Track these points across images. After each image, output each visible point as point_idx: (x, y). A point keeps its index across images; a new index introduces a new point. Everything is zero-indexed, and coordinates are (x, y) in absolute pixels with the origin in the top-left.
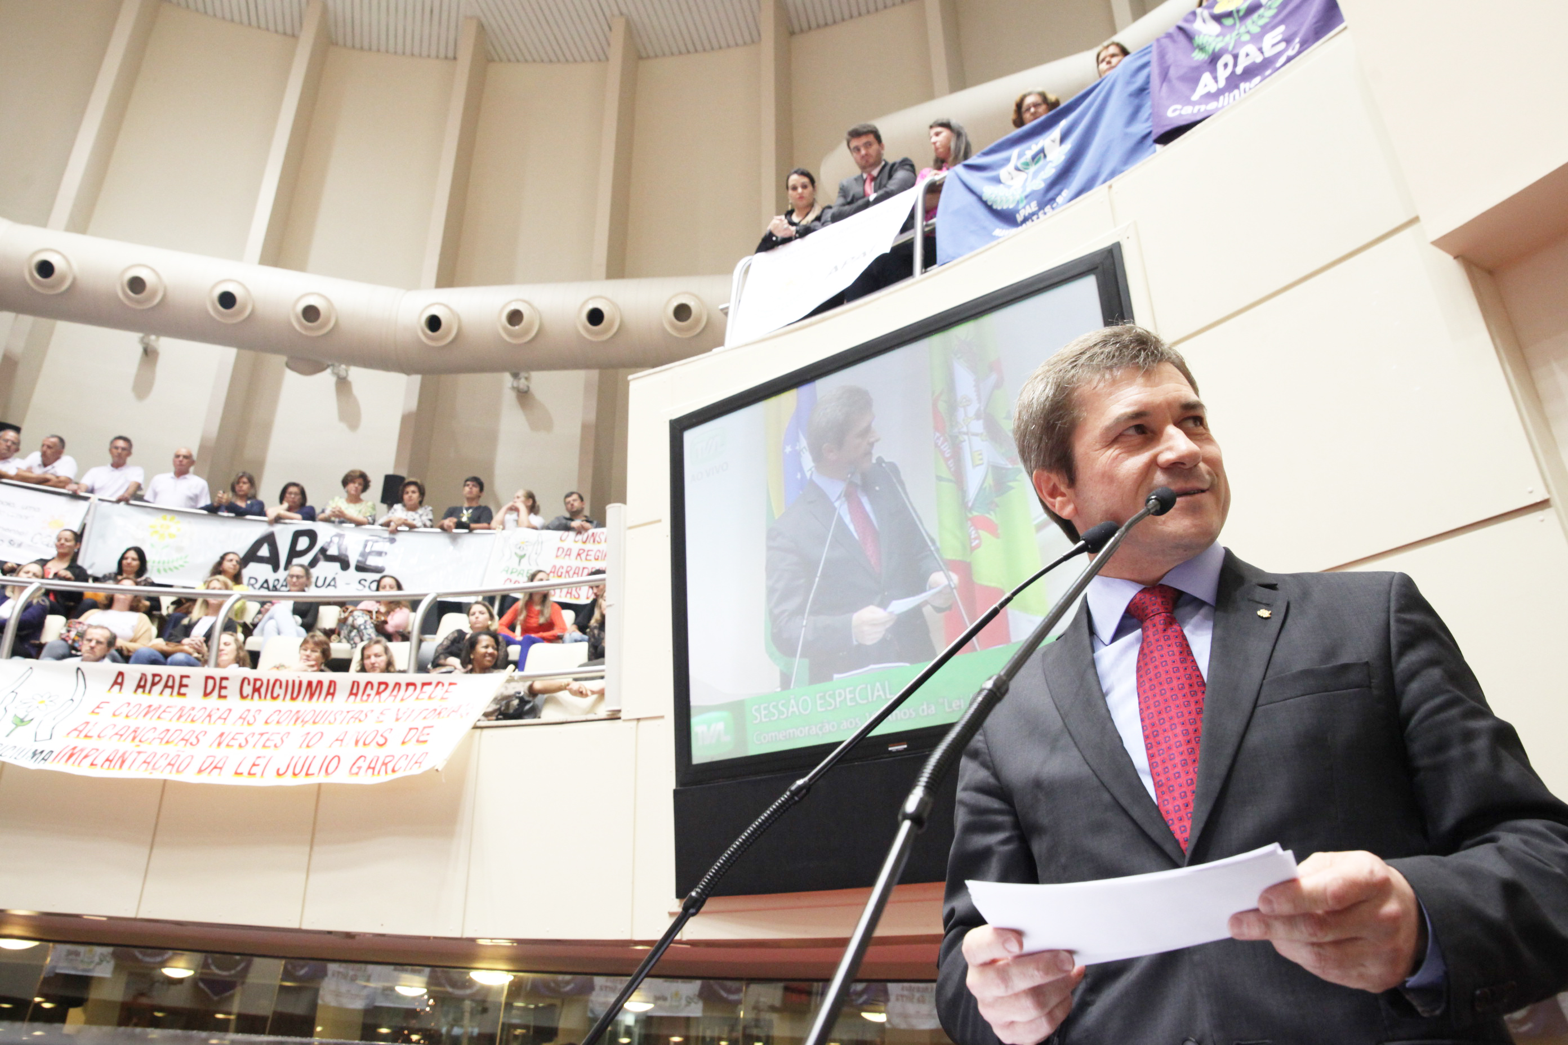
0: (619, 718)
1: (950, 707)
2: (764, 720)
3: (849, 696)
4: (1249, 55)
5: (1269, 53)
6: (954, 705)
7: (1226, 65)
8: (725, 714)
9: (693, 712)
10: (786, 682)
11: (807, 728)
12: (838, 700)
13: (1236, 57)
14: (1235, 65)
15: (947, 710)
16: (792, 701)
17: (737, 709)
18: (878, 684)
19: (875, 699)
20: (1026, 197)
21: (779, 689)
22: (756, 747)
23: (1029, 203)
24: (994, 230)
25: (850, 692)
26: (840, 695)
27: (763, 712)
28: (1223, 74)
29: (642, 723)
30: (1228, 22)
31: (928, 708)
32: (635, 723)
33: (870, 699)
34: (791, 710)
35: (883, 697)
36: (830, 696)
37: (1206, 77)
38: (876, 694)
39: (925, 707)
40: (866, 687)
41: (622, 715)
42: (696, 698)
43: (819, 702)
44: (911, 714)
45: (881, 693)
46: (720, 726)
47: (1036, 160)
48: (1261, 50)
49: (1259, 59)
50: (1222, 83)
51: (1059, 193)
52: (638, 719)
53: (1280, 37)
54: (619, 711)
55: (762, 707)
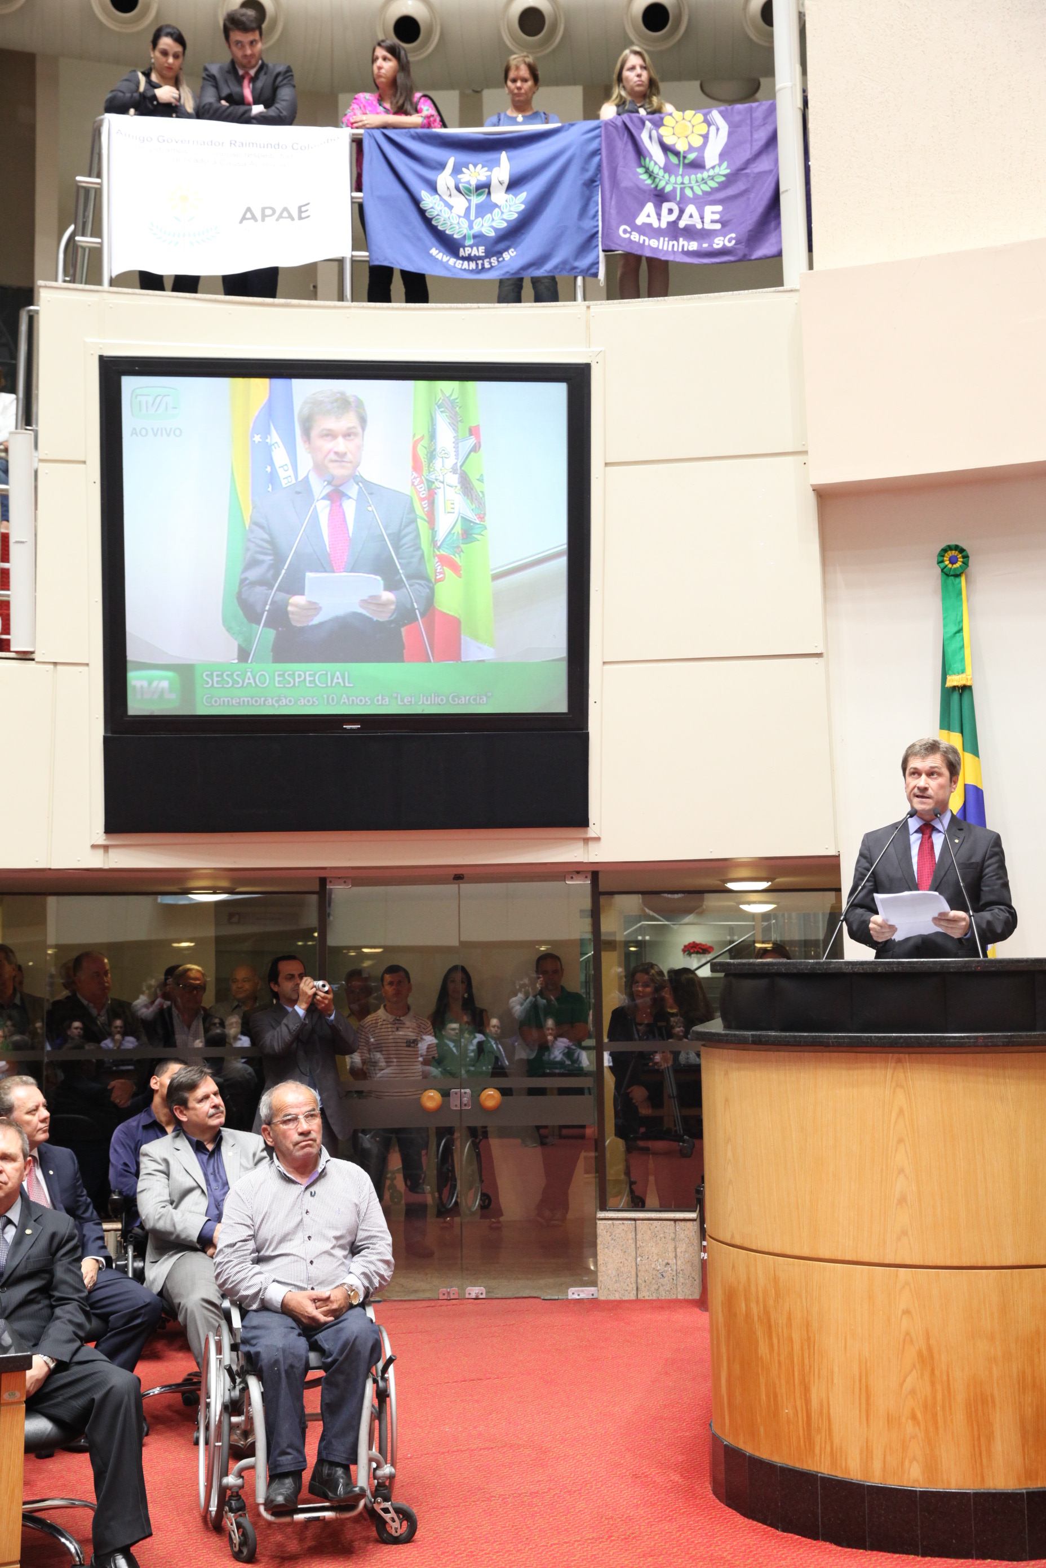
0: (33, 660)
1: (402, 701)
2: (215, 685)
3: (308, 679)
4: (691, 217)
5: (708, 226)
6: (406, 700)
7: (671, 211)
8: (170, 674)
9: (129, 666)
10: (243, 655)
11: (262, 699)
12: (297, 680)
13: (682, 211)
14: (679, 217)
15: (399, 703)
16: (249, 674)
17: (186, 672)
18: (338, 673)
19: (333, 685)
20: (475, 237)
21: (236, 661)
22: (203, 709)
23: (477, 245)
24: (431, 249)
25: (310, 675)
26: (300, 676)
27: (215, 679)
28: (666, 219)
29: (59, 667)
30: (674, 160)
31: (383, 699)
32: (51, 667)
33: (329, 684)
34: (247, 681)
35: (342, 684)
36: (289, 675)
37: (650, 207)
38: (335, 681)
39: (380, 698)
40: (327, 674)
41: (37, 657)
42: (133, 652)
43: (277, 679)
44: (366, 702)
45: (340, 680)
46: (165, 684)
47: (480, 191)
48: (702, 218)
49: (699, 226)
50: (664, 225)
51: (506, 249)
52: (55, 664)
53: (717, 217)
54: (32, 653)
55: (215, 674)
